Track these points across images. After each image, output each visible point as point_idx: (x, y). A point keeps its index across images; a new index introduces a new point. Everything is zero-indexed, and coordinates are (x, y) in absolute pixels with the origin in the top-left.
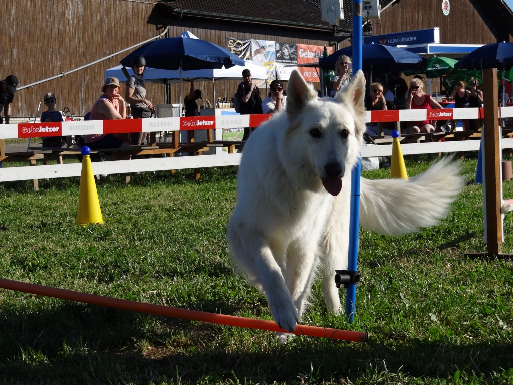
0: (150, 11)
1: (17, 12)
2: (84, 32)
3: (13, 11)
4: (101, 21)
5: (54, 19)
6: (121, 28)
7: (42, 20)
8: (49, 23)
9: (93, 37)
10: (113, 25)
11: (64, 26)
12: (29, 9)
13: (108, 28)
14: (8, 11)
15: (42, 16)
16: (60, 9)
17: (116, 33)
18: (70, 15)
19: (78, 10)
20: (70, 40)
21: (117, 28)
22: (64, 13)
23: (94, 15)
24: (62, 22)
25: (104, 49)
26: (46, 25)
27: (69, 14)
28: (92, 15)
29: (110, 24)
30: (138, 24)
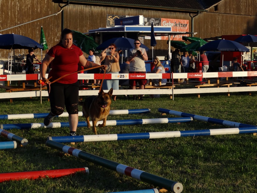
2: (2, 11)
6: (29, 9)
9: (8, 14)
10: (24, 8)
13: (20, 9)
17: (25, 12)
28: (8, 2)
29: (20, 7)
30: (41, 7)
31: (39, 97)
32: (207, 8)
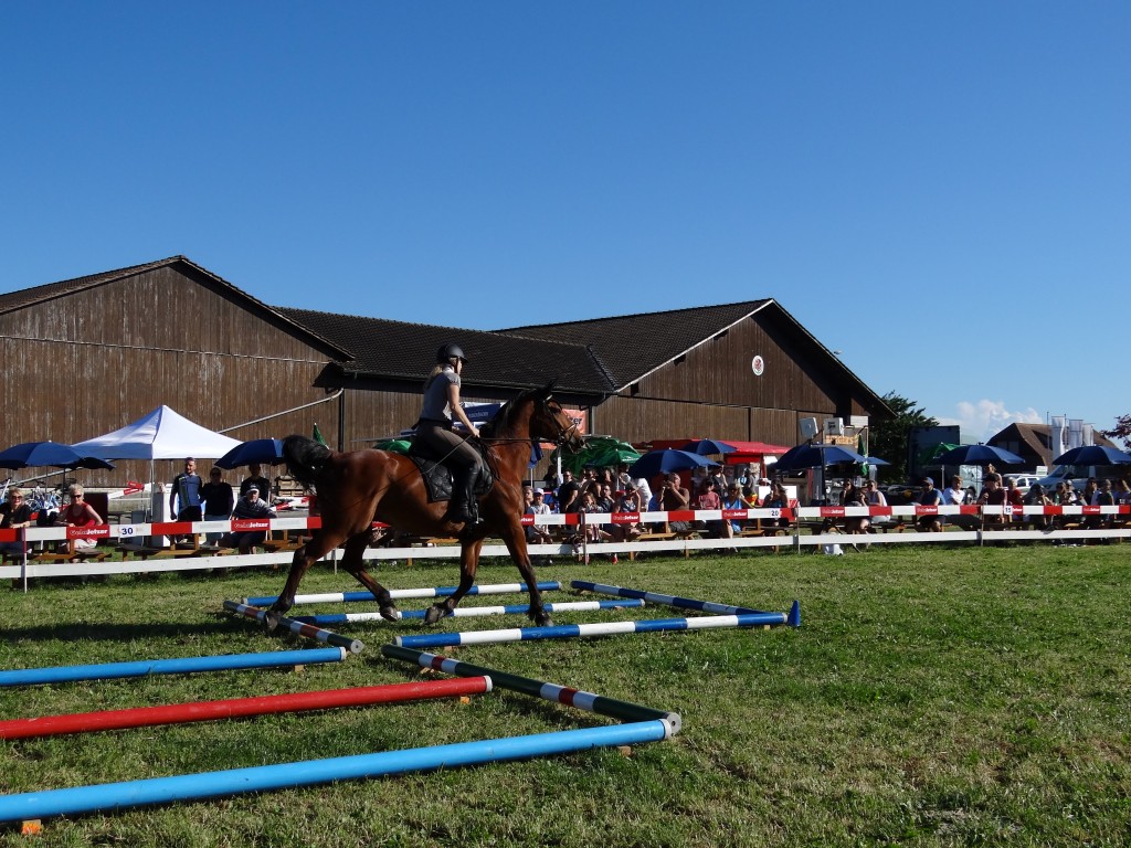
0: (318, 372)
1: (131, 373)
2: (224, 393)
3: (126, 372)
4: (249, 382)
5: (182, 380)
6: (277, 389)
7: (165, 382)
8: (174, 386)
9: (235, 399)
10: (266, 386)
11: (195, 388)
12: (148, 370)
13: (258, 390)
14: (120, 373)
15: (166, 377)
16: (191, 370)
17: (269, 395)
18: (205, 376)
19: (216, 371)
20: (203, 403)
21: (272, 390)
22: (196, 374)
23: (240, 375)
24: (193, 384)
25: (252, 413)
26: (171, 388)
27: (203, 375)
28: (236, 376)
29: (261, 385)
30: (301, 386)
31: (332, 561)
32: (620, 387)
